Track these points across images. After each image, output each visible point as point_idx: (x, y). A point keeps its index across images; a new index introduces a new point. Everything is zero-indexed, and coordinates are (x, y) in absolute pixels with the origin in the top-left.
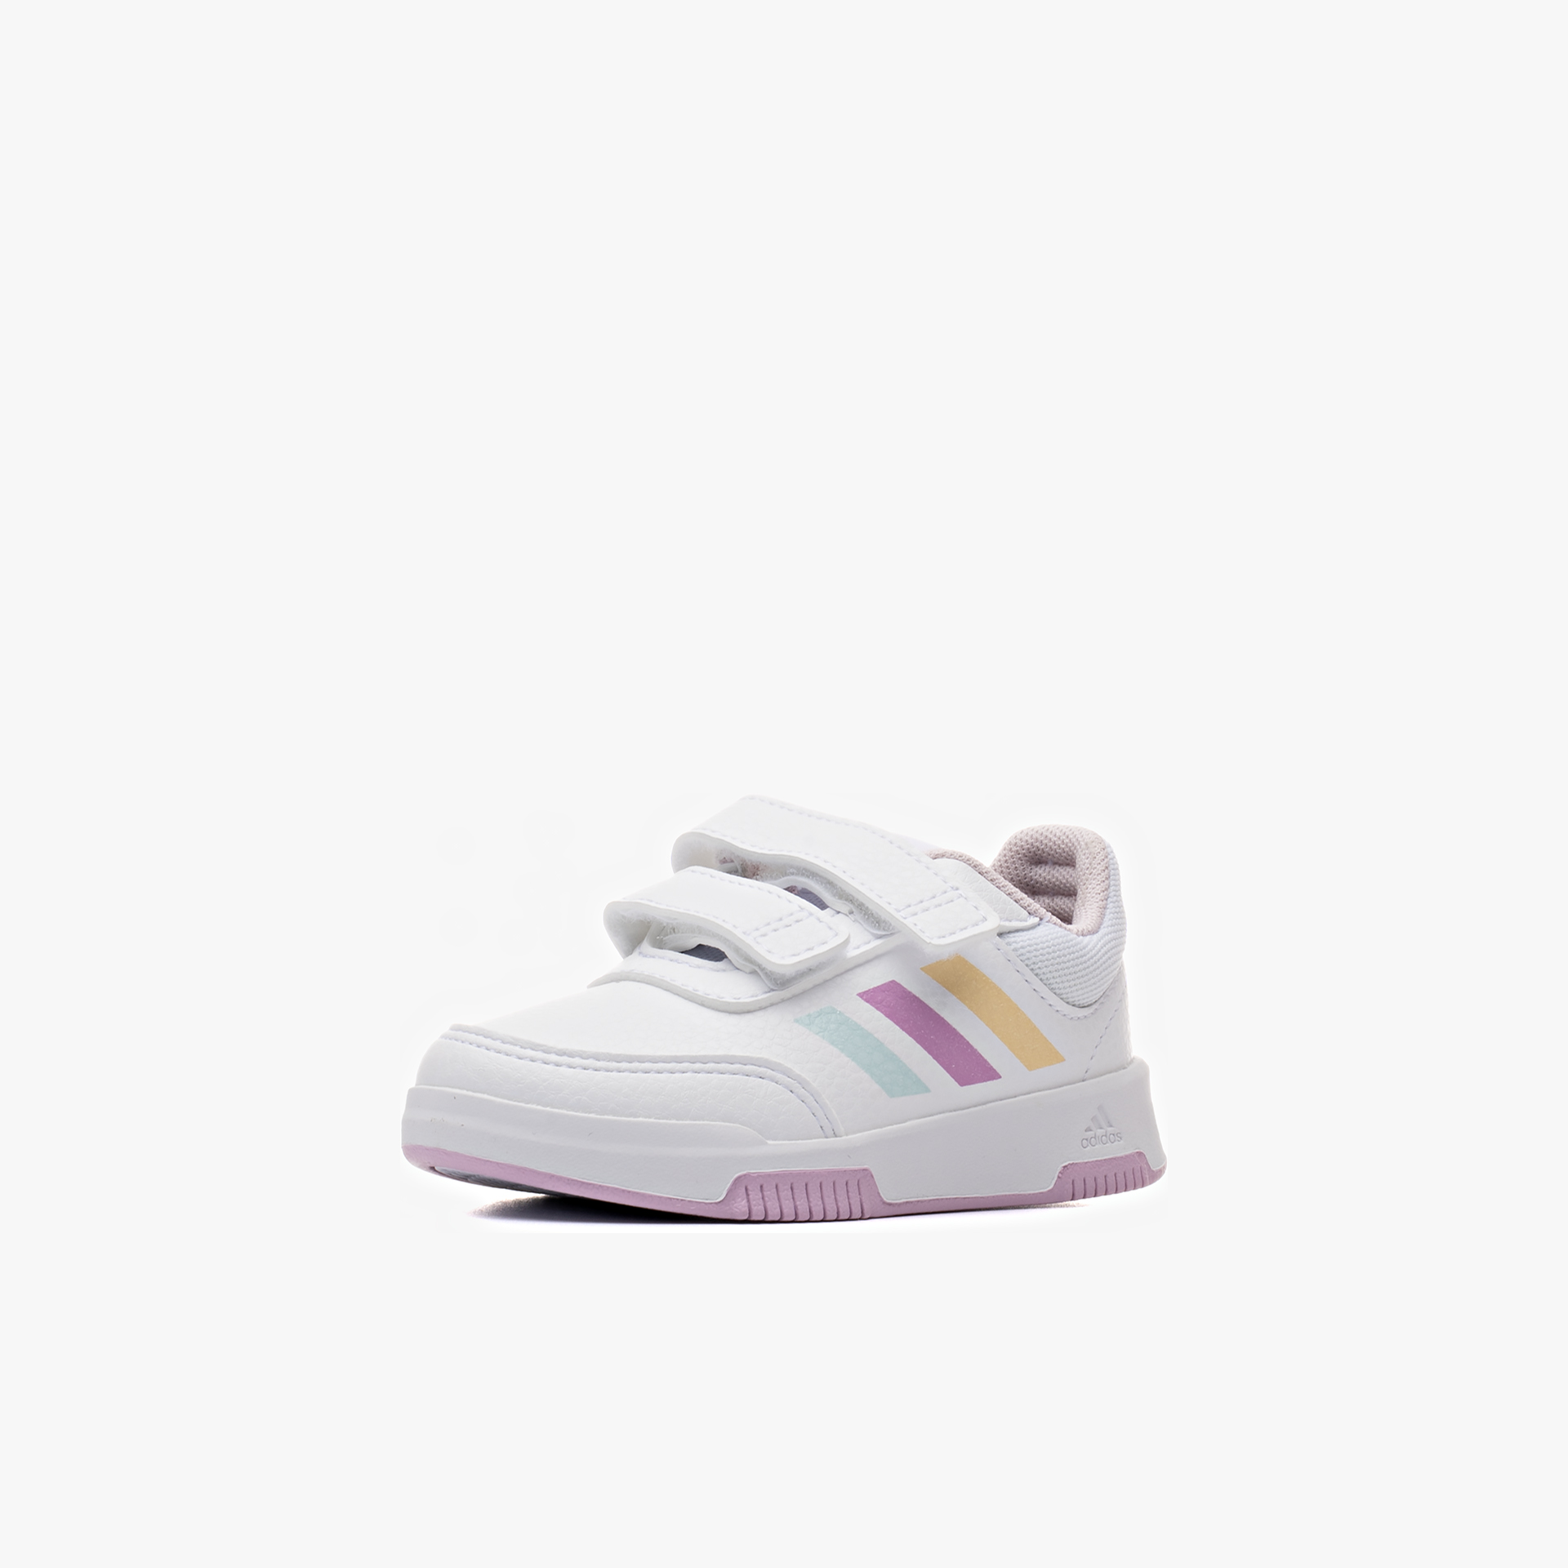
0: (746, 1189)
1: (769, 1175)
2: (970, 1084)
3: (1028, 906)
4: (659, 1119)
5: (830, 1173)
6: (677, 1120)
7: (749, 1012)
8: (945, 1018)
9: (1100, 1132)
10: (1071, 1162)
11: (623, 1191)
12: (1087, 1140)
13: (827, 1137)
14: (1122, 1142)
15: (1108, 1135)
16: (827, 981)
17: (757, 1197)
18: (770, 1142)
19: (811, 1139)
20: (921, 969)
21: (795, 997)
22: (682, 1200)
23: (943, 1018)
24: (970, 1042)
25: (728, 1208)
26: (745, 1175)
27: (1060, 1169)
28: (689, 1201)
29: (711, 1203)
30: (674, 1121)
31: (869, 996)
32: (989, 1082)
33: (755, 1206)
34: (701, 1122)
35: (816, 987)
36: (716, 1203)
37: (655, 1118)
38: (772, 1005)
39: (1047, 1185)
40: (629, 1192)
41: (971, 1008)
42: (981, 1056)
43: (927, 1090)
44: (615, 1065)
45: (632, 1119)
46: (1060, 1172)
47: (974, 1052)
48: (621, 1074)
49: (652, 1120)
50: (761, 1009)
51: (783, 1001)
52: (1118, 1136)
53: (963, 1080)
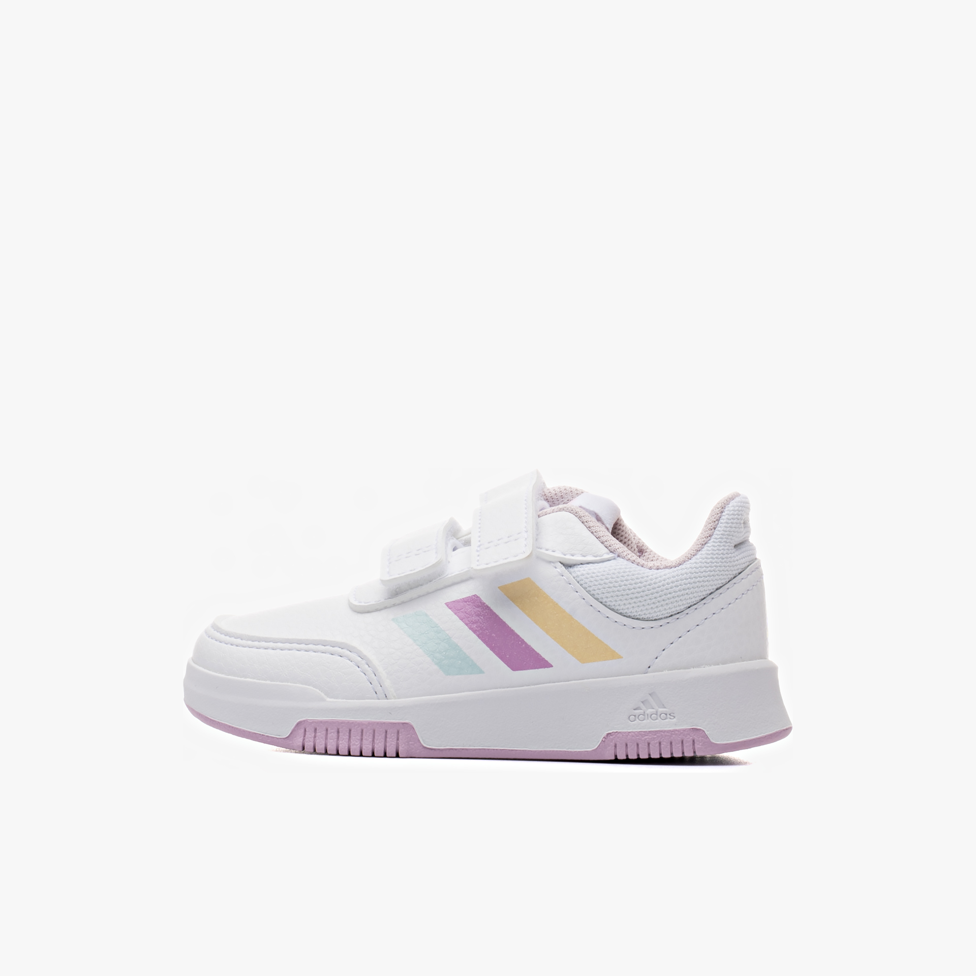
0: (305, 730)
1: (321, 722)
2: (522, 670)
3: (610, 546)
4: (259, 680)
5: (370, 723)
6: (271, 681)
7: (368, 612)
8: (506, 622)
9: (649, 711)
10: (615, 731)
11: (230, 726)
12: (635, 716)
13: (379, 699)
14: (675, 720)
15: (659, 714)
16: (430, 593)
17: (310, 736)
18: (329, 699)
19: (364, 699)
20: (498, 587)
21: (403, 603)
22: (263, 735)
23: (505, 622)
24: (525, 640)
25: (291, 742)
26: (304, 721)
27: (605, 734)
28: (267, 736)
29: (281, 738)
30: (268, 682)
31: (454, 606)
32: (540, 669)
33: (307, 742)
34: (286, 684)
35: (420, 597)
36: (283, 738)
37: (257, 680)
38: (386, 608)
39: (589, 746)
40: (233, 727)
41: (529, 616)
42: (534, 650)
43: (481, 672)
44: (250, 643)
45: (243, 679)
46: (604, 738)
47: (528, 647)
48: (251, 649)
49: (255, 680)
50: (377, 610)
51: (394, 605)
52: (672, 715)
53: (515, 667)
